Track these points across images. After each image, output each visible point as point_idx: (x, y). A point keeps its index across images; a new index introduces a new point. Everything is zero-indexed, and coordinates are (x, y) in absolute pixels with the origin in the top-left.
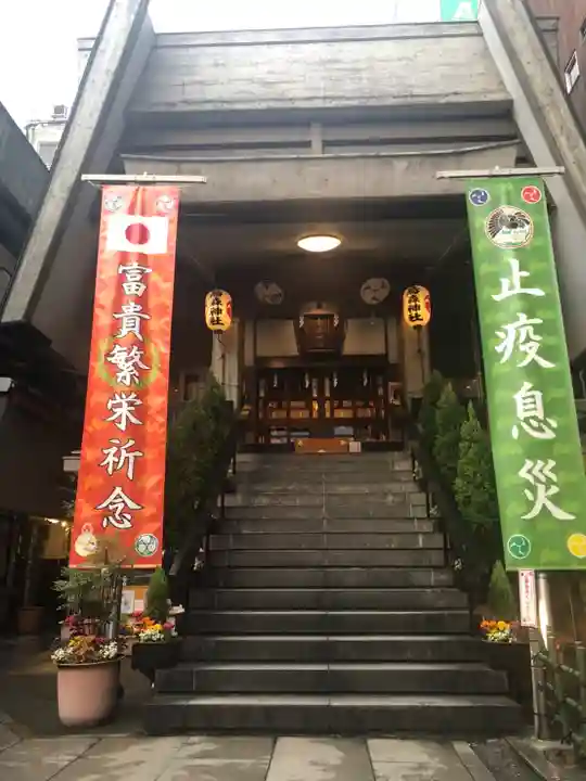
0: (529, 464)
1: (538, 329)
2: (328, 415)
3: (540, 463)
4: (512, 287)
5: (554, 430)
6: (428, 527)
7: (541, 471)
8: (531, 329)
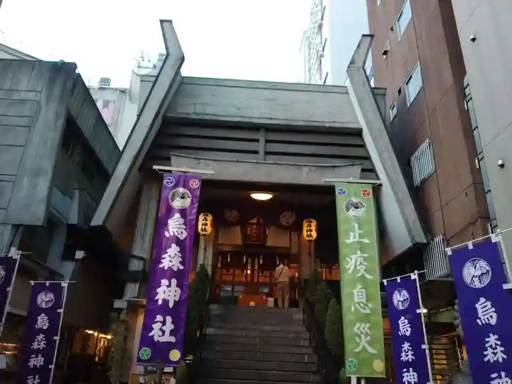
0: (358, 324)
1: (365, 259)
2: (256, 280)
3: (364, 325)
4: (355, 237)
5: (370, 309)
6: (310, 351)
7: (364, 329)
8: (362, 259)
